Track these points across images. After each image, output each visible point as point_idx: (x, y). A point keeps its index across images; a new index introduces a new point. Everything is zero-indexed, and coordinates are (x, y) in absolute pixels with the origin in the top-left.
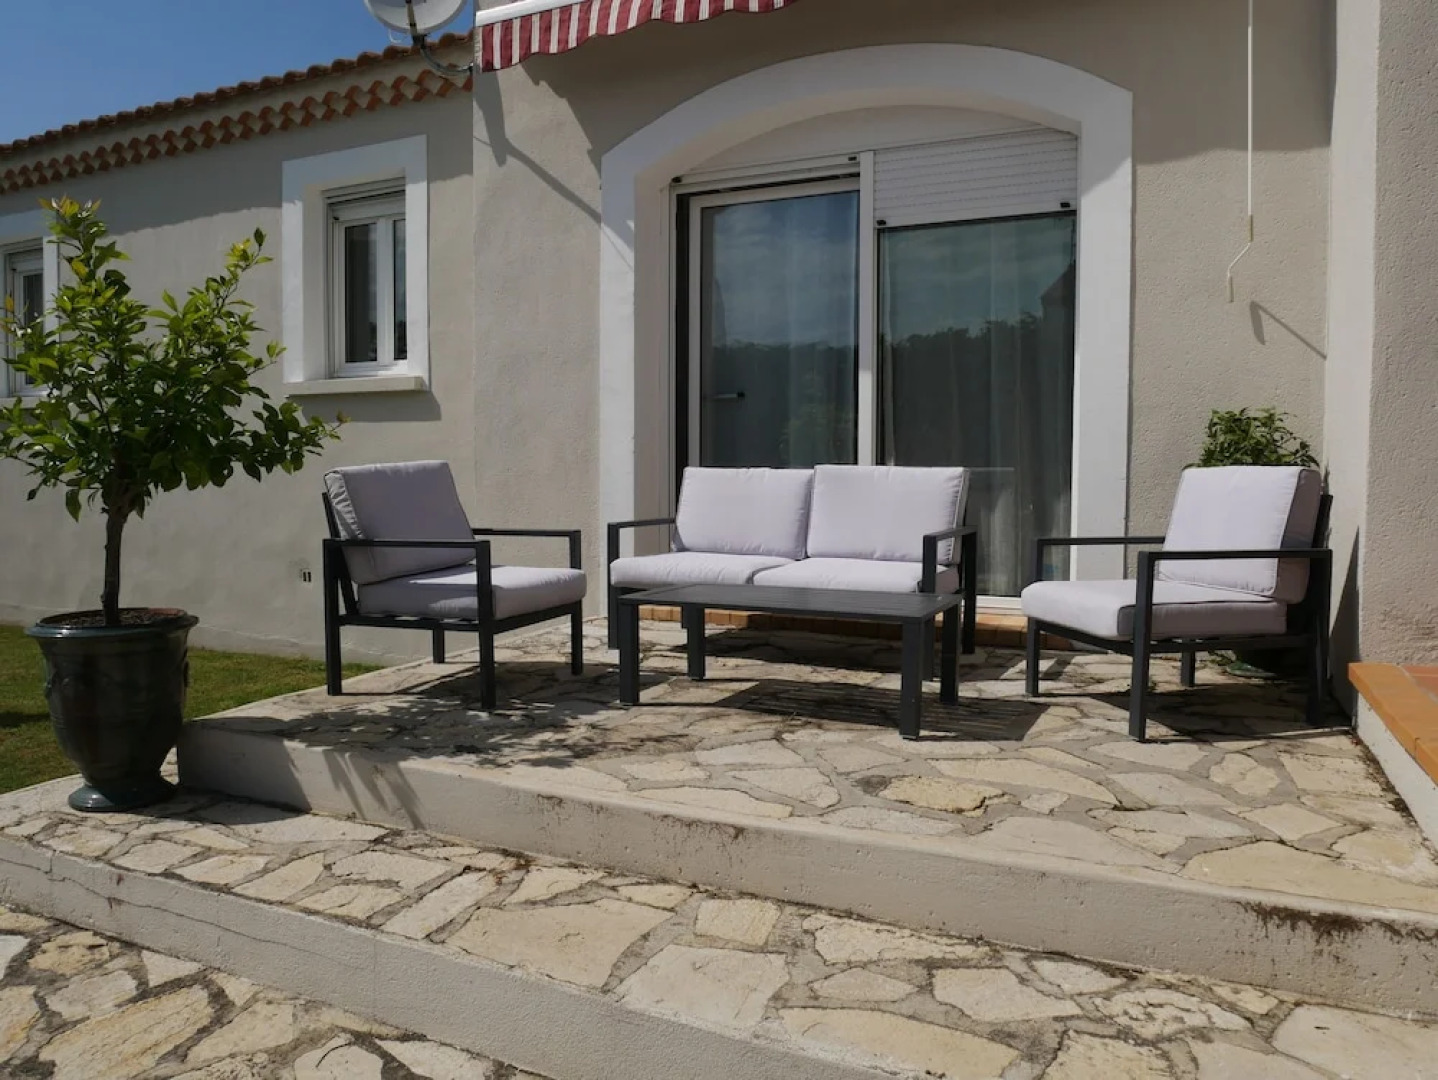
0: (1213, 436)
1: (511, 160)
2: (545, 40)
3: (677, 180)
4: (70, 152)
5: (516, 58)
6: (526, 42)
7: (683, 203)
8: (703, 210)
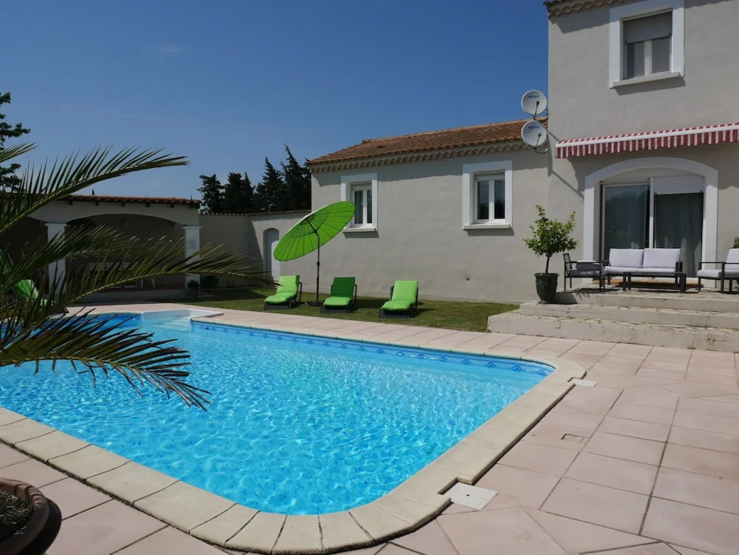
0: (736, 242)
1: (552, 175)
2: (576, 153)
3: (602, 181)
4: (388, 158)
5: (567, 156)
6: (570, 153)
7: (601, 186)
8: (606, 188)
